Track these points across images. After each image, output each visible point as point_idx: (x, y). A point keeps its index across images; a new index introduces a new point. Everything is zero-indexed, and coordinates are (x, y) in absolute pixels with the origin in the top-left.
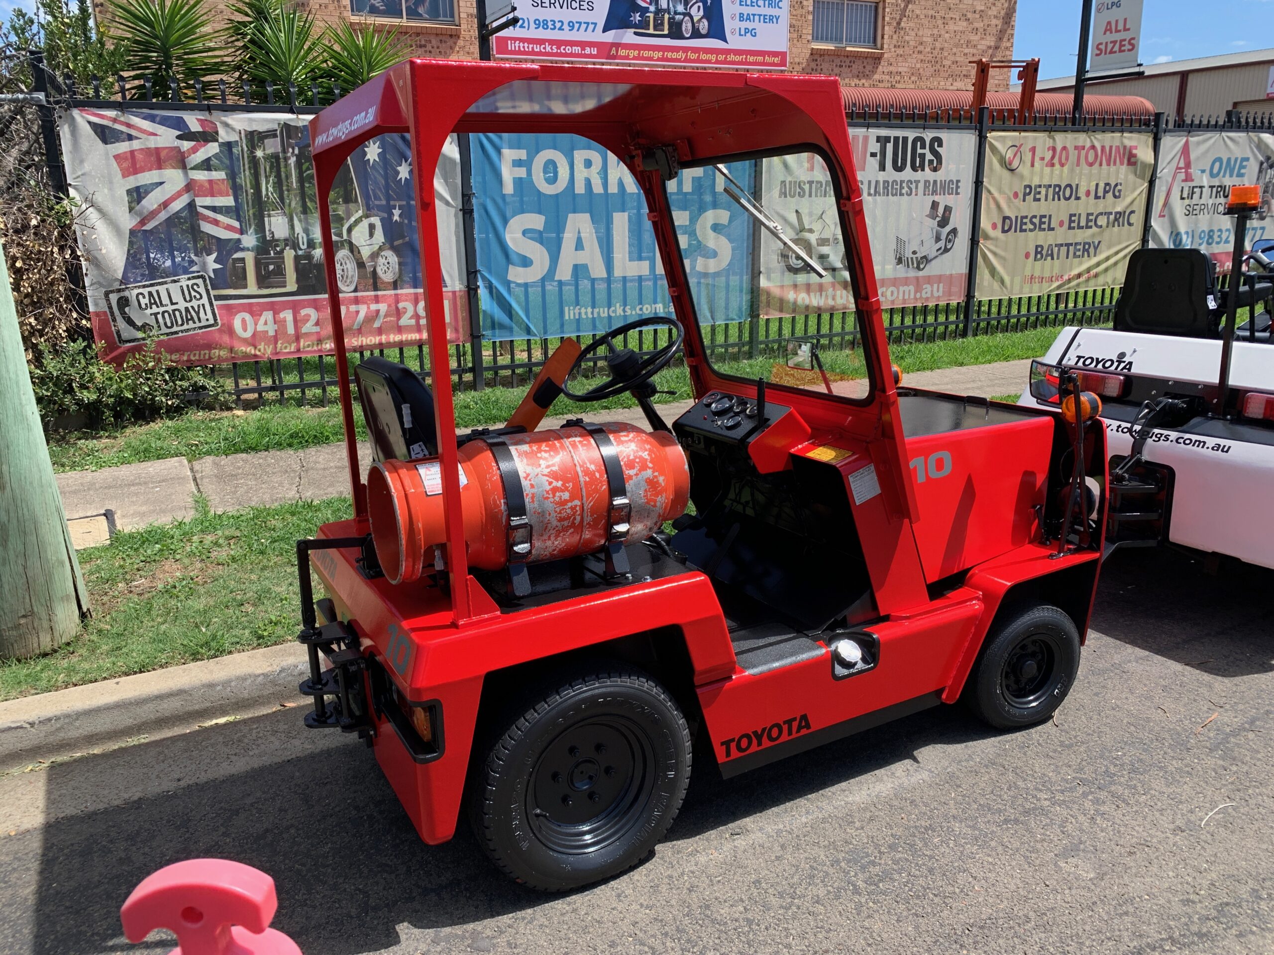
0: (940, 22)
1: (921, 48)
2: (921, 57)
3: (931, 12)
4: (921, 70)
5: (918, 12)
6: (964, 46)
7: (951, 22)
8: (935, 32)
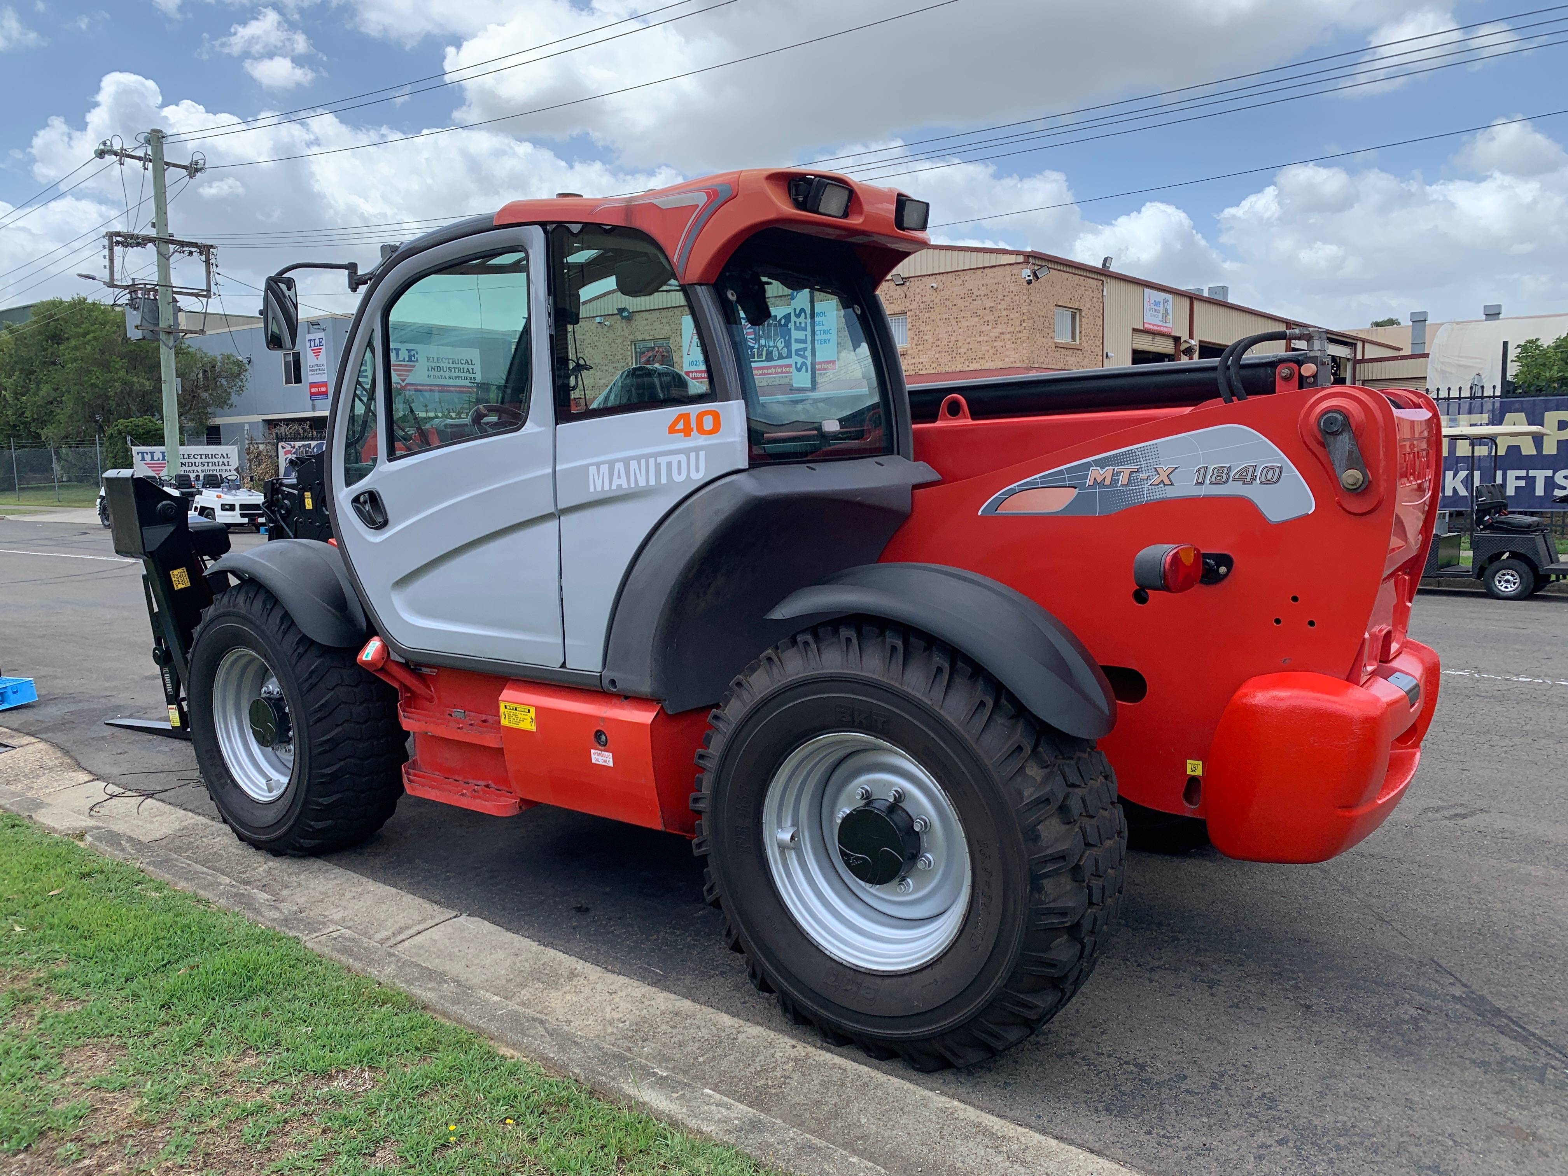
0: (954, 322)
1: (939, 343)
2: (939, 349)
3: (946, 316)
4: (940, 360)
5: (933, 318)
6: (977, 336)
7: (962, 320)
8: (950, 329)
